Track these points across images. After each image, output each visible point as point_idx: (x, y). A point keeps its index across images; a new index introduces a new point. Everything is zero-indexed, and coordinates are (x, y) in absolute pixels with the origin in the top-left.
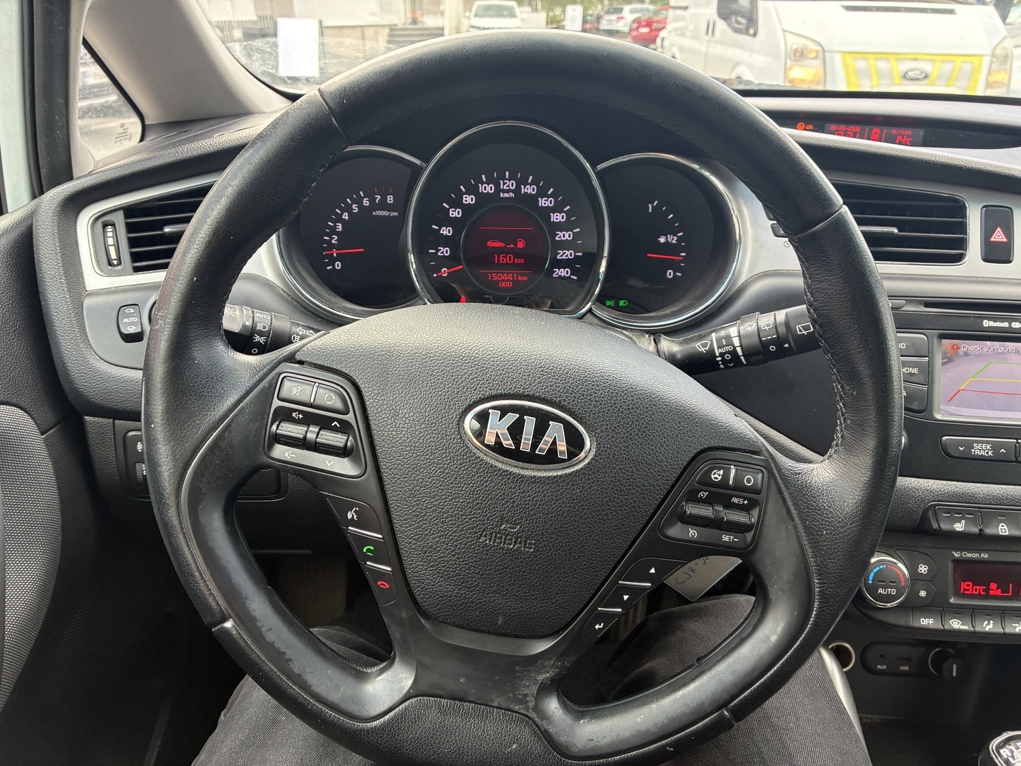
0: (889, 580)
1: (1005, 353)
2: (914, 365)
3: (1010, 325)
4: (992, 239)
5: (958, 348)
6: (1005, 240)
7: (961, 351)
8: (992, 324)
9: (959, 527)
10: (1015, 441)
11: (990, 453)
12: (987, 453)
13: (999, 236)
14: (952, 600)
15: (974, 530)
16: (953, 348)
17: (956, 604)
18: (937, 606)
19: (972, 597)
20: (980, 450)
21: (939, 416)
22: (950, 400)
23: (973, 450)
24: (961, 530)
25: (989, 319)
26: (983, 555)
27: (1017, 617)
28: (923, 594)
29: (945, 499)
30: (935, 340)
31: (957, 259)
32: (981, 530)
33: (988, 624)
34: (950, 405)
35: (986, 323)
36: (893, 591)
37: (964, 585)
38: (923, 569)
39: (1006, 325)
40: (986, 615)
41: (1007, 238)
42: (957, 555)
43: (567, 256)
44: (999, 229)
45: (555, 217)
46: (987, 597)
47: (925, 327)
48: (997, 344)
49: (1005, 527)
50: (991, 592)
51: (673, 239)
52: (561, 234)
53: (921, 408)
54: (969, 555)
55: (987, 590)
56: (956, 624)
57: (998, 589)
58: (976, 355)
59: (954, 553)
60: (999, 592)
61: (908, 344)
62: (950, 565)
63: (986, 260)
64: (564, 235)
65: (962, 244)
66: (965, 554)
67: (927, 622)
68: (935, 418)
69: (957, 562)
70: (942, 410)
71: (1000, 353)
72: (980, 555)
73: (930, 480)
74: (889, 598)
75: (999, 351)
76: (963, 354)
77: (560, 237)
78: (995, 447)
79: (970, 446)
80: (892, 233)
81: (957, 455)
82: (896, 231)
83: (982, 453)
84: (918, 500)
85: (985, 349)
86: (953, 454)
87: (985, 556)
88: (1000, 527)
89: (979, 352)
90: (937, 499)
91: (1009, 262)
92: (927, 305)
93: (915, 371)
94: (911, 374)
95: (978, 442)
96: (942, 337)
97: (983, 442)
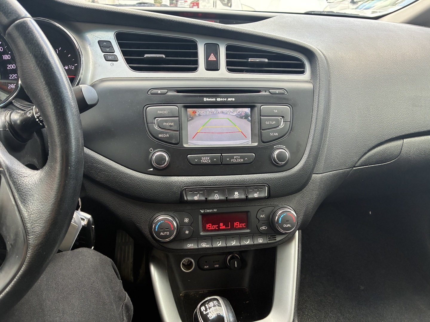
0: (165, 228)
1: (217, 114)
2: (172, 121)
3: (216, 99)
4: (209, 59)
5: (196, 112)
6: (215, 59)
7: (197, 114)
8: (208, 99)
9: (196, 198)
10: (220, 154)
11: (209, 161)
12: (208, 161)
13: (212, 57)
14: (202, 234)
15: (203, 198)
16: (193, 112)
17: (204, 235)
18: (195, 237)
19: (212, 231)
20: (205, 160)
21: (185, 146)
22: (193, 138)
23: (202, 161)
24: (197, 199)
25: (206, 97)
26: (214, 210)
27: (233, 238)
28: (187, 232)
29: (190, 185)
30: (183, 109)
31: (195, 69)
32: (206, 198)
33: (219, 243)
34: (193, 140)
35: (205, 99)
36: (168, 233)
37: (207, 226)
38: (186, 220)
39: (214, 99)
40: (218, 239)
41: (216, 59)
42: (202, 211)
43: (14, 77)
44: (212, 54)
45: (5, 57)
46: (219, 230)
47: (177, 103)
48: (213, 110)
49: (218, 196)
50: (221, 228)
51: (72, 67)
52: (9, 66)
53: (176, 142)
54: (208, 211)
55: (219, 227)
56: (204, 245)
57: (223, 225)
58: (204, 115)
59: (201, 211)
60: (224, 227)
61: (168, 111)
62: (200, 217)
63: (207, 69)
64: (11, 66)
65: (196, 62)
66: (206, 211)
67: (190, 246)
68: (183, 146)
69: (204, 215)
70: (190, 143)
71: (215, 114)
72: (213, 210)
73: (183, 177)
74: (166, 237)
75: (214, 113)
76: (198, 115)
77: (9, 67)
78: (211, 159)
79: (200, 159)
80: (163, 58)
81: (194, 164)
82: (164, 57)
83: (206, 161)
84: (178, 187)
85: (208, 112)
86: (193, 163)
87: (215, 210)
88: (215, 196)
89: (205, 114)
90: (186, 186)
91: (218, 70)
92: (178, 92)
93: (172, 124)
94: (171, 126)
95: (204, 156)
96: (186, 107)
97: (206, 156)
